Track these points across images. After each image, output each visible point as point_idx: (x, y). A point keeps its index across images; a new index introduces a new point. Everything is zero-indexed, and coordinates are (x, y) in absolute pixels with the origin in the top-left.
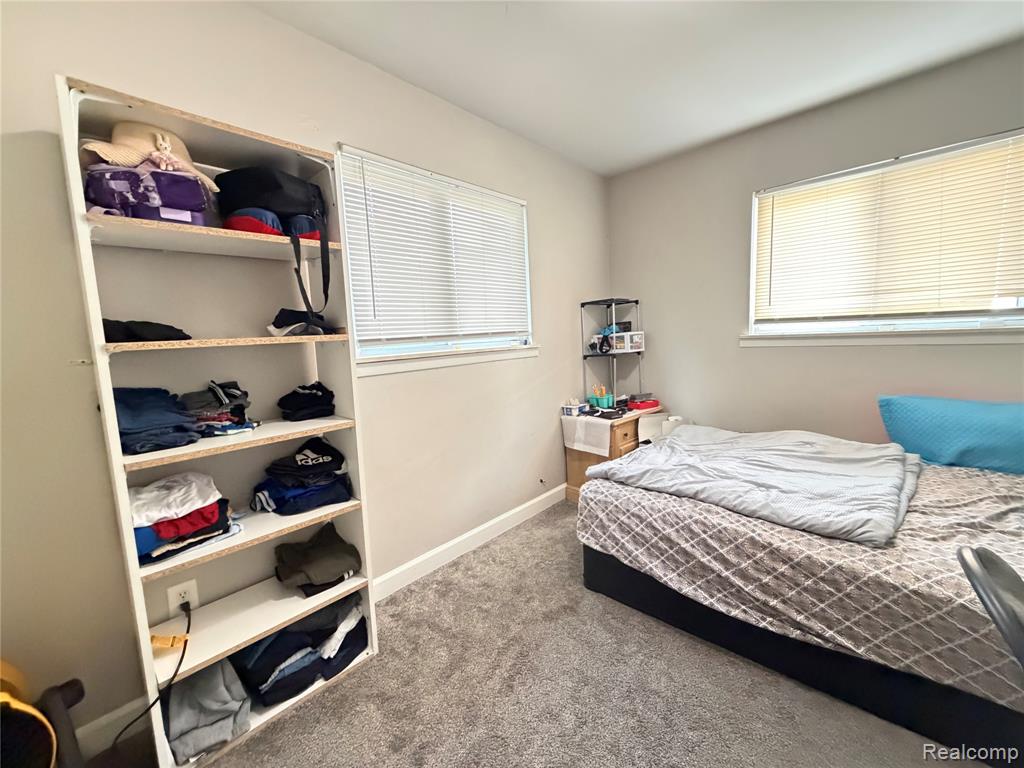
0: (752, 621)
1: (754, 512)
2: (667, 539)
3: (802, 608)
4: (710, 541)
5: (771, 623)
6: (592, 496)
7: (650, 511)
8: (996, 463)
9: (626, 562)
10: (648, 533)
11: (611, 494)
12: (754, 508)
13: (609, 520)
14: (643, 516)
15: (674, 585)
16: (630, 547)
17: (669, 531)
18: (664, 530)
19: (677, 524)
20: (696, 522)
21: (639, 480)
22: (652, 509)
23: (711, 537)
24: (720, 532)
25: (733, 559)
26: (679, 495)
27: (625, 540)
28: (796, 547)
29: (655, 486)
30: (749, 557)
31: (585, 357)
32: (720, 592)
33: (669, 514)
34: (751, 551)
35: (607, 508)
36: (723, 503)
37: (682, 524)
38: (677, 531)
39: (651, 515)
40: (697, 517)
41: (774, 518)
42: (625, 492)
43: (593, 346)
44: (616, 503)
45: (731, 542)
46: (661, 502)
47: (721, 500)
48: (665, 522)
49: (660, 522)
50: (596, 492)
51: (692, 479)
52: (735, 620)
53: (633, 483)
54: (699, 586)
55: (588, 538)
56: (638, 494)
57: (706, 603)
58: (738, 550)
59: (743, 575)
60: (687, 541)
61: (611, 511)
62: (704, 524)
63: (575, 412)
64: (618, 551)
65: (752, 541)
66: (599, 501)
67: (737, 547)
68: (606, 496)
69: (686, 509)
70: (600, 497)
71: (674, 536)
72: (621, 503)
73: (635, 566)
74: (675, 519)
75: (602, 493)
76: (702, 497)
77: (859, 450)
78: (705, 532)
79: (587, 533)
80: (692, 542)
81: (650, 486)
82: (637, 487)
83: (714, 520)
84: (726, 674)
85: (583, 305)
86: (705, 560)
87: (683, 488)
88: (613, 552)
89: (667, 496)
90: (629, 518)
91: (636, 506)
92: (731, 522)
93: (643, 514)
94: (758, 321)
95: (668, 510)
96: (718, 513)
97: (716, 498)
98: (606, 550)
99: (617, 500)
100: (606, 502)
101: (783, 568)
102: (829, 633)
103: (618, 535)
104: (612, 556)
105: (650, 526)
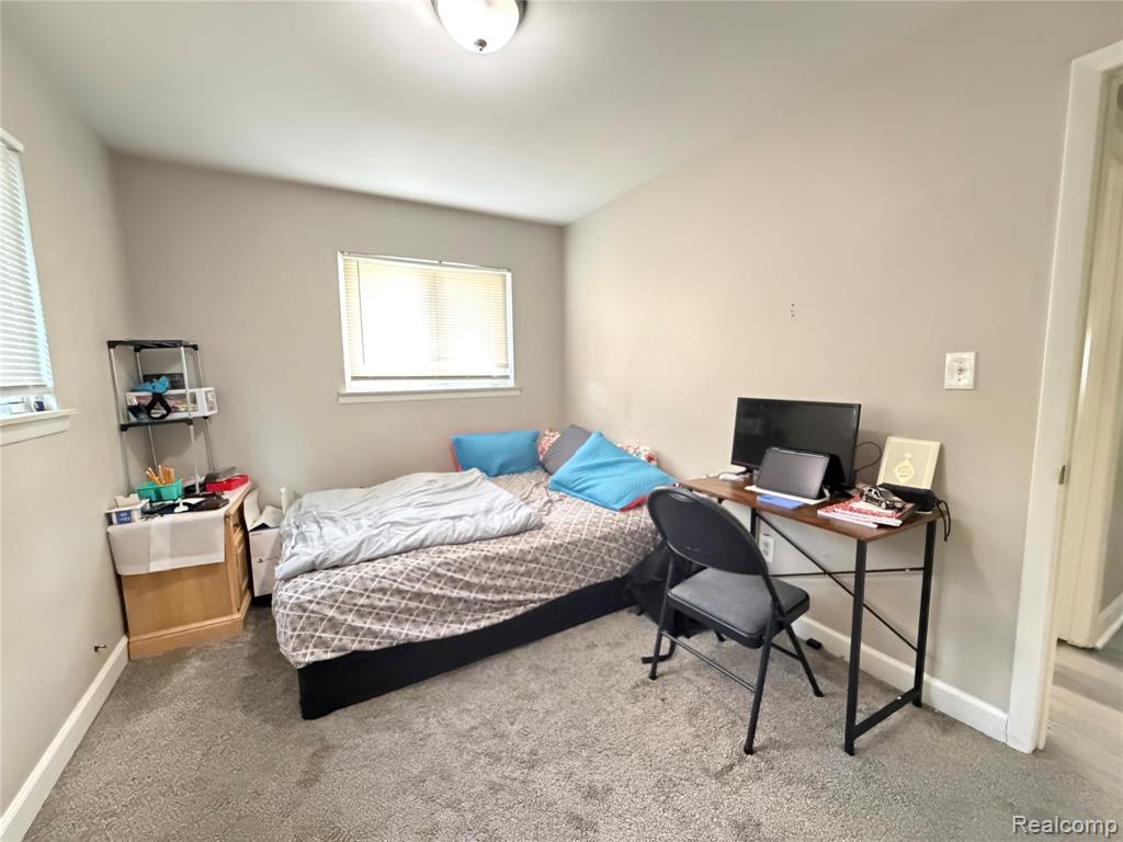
0: (495, 621)
1: (471, 537)
2: (418, 596)
3: (521, 588)
4: (455, 575)
5: (507, 614)
6: (309, 597)
7: (392, 578)
8: (513, 468)
9: (374, 647)
10: (395, 601)
11: (335, 583)
12: (469, 534)
13: (343, 613)
14: (387, 586)
15: (432, 636)
16: (377, 627)
17: (418, 586)
18: (413, 587)
19: (423, 575)
20: (439, 566)
21: (357, 555)
22: (393, 574)
23: (455, 572)
24: (461, 563)
25: (475, 580)
26: (406, 550)
27: (369, 623)
28: (512, 547)
29: (377, 553)
30: (485, 572)
31: (124, 428)
32: (467, 615)
33: (412, 571)
34: (486, 566)
35: (336, 601)
36: (447, 541)
37: (427, 574)
38: (425, 582)
39: (395, 581)
40: (438, 561)
41: (486, 535)
42: (349, 573)
43: (135, 410)
44: (347, 589)
45: (470, 567)
46: (397, 564)
47: (445, 539)
48: (410, 580)
49: (406, 583)
50: (313, 590)
51: (408, 534)
52: (485, 629)
53: (352, 560)
54: (452, 622)
55: (312, 653)
56: (367, 569)
57: (461, 632)
58: (478, 572)
59: (484, 589)
60: (435, 587)
61: (343, 602)
62: (447, 564)
63: (136, 515)
64: (360, 642)
65: (486, 558)
66: (323, 598)
67: (476, 569)
68: (330, 588)
69: (423, 560)
70: (320, 594)
71: (424, 589)
72: (354, 586)
73: (386, 644)
74: (420, 573)
75: (323, 587)
76: (427, 543)
77: (462, 476)
78: (449, 570)
79: (307, 648)
80: (440, 585)
81: (375, 555)
82: (358, 563)
83: (451, 556)
84: (489, 676)
85: (112, 344)
86: (455, 594)
87: (409, 542)
88: (355, 646)
89: (396, 557)
90: (368, 597)
91: (373, 580)
92: (463, 553)
93: (386, 584)
94: (354, 378)
95: (410, 568)
96: (449, 551)
97: (439, 539)
98: (344, 650)
99: (347, 586)
100: (333, 595)
101: (508, 567)
102: (537, 596)
103: (359, 623)
104: (355, 653)
105: (399, 592)
